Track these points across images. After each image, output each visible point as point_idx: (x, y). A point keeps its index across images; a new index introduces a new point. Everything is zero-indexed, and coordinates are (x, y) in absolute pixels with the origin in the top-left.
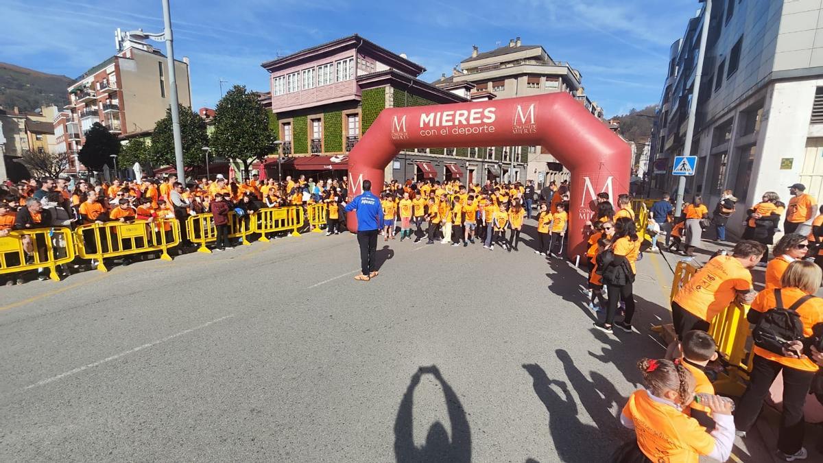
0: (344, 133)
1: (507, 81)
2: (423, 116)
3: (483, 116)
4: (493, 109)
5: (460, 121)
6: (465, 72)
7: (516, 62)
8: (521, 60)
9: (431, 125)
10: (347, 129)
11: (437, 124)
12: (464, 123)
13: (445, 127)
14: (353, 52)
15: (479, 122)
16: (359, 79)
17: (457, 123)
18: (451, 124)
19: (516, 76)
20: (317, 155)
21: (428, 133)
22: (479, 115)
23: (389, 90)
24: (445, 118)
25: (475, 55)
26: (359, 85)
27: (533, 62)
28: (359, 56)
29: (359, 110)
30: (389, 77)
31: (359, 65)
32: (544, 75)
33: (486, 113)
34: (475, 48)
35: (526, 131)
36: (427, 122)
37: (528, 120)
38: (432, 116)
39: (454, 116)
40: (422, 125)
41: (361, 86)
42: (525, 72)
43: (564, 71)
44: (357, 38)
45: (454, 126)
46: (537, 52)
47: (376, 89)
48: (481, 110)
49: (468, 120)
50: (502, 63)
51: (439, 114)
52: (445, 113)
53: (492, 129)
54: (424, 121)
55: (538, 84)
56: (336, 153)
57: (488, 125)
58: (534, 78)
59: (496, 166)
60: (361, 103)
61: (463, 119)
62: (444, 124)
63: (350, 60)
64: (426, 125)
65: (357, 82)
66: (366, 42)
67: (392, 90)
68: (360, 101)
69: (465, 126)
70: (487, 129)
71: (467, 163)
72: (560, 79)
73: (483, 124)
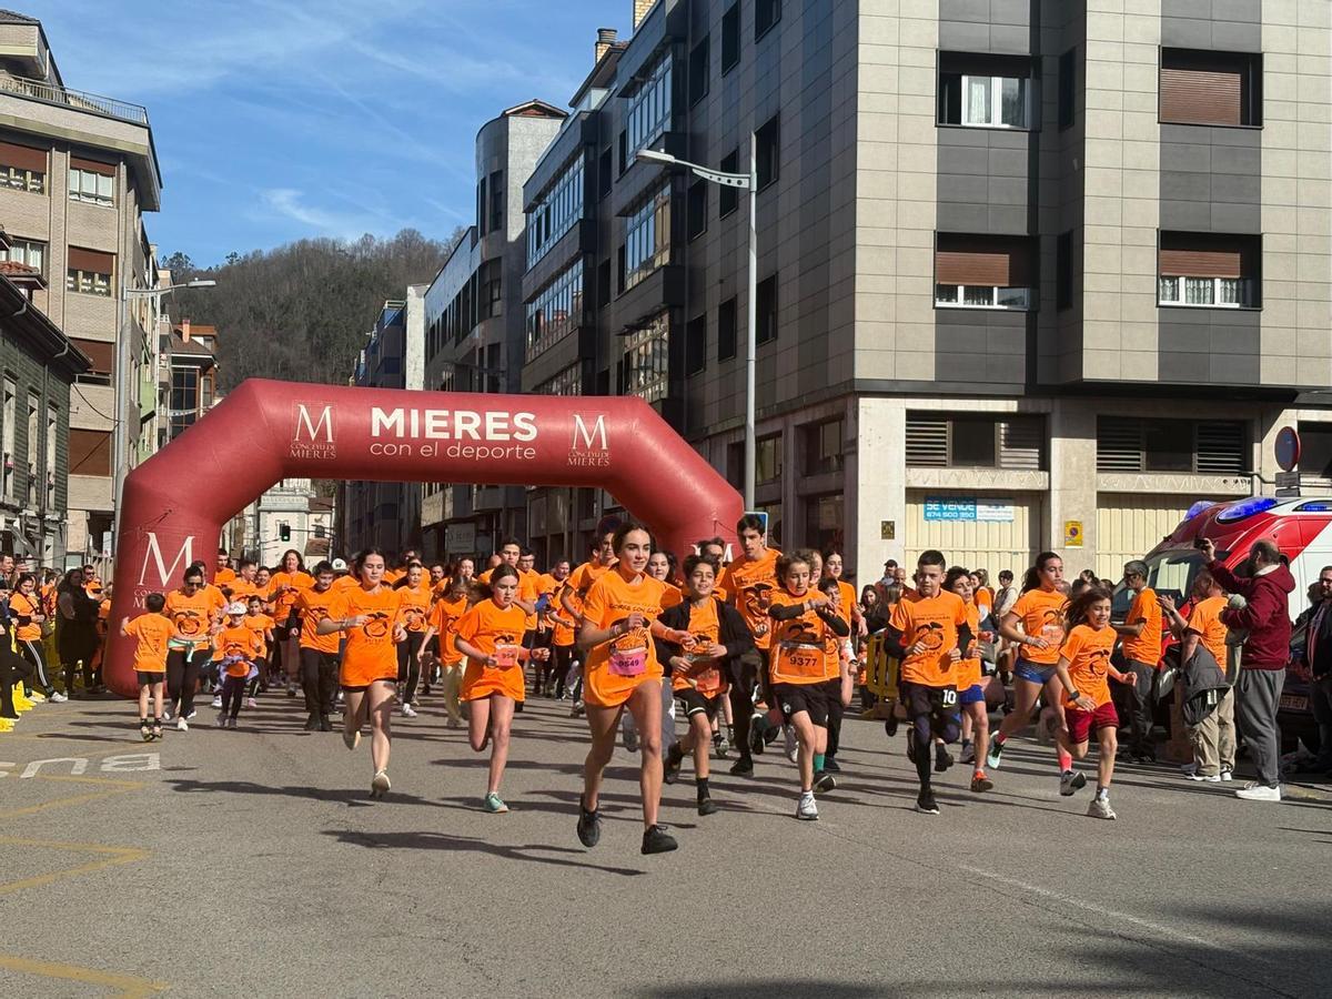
2: (377, 415)
3: (511, 430)
4: (531, 417)
5: (465, 433)
9: (400, 433)
11: (415, 434)
12: (476, 436)
13: (432, 441)
15: (506, 437)
17: (458, 436)
18: (446, 436)
21: (391, 450)
22: (504, 426)
24: (430, 422)
33: (518, 422)
35: (591, 462)
36: (388, 426)
37: (597, 442)
38: (398, 414)
39: (449, 420)
40: (376, 433)
45: (452, 441)
48: (506, 415)
49: (482, 431)
51: (415, 414)
52: (429, 413)
53: (530, 453)
54: (381, 422)
57: (525, 445)
61: (472, 429)
62: (430, 434)
64: (388, 435)
69: (475, 444)
70: (521, 453)
72: (122, 169)
73: (514, 442)
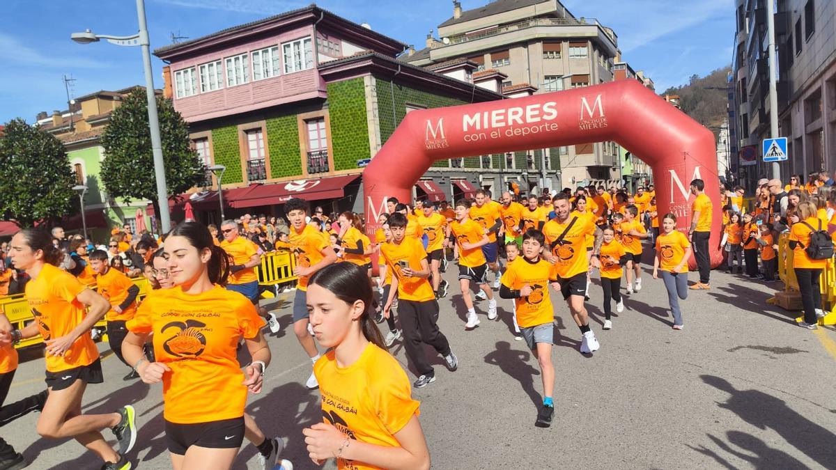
0: (302, 147)
1: (512, 52)
2: (466, 118)
3: (542, 113)
4: (553, 104)
5: (514, 121)
6: (446, 41)
7: (522, 23)
8: (529, 18)
9: (478, 127)
10: (307, 141)
11: (486, 126)
12: (520, 122)
13: (496, 129)
14: (310, 30)
15: (538, 119)
16: (322, 68)
17: (510, 123)
18: (503, 124)
19: (525, 44)
20: (260, 184)
21: (475, 137)
22: (537, 112)
23: (369, 81)
24: (494, 118)
25: (457, 15)
26: (323, 76)
27: (547, 21)
28: (319, 35)
29: (325, 112)
30: (369, 63)
31: (320, 48)
32: (565, 39)
33: (545, 108)
34: (457, 5)
35: (595, 126)
36: (472, 124)
37: (597, 113)
38: (477, 117)
39: (506, 115)
40: (465, 129)
41: (326, 78)
42: (537, 36)
43: (592, 32)
44: (316, 10)
45: (507, 127)
46: (551, 7)
47: (349, 80)
48: (538, 106)
49: (523, 118)
50: (501, 25)
51: (486, 114)
52: (494, 113)
53: (555, 127)
54: (468, 124)
55: (558, 52)
56: (291, 178)
57: (550, 122)
58: (551, 44)
59: (519, 178)
60: (327, 102)
61: (517, 118)
62: (494, 125)
63: (305, 41)
64: (472, 129)
65: (320, 71)
66: (328, 16)
67: (374, 80)
68: (326, 99)
69: (521, 126)
70: (549, 127)
71: (481, 177)
72: (590, 43)
73: (543, 121)
